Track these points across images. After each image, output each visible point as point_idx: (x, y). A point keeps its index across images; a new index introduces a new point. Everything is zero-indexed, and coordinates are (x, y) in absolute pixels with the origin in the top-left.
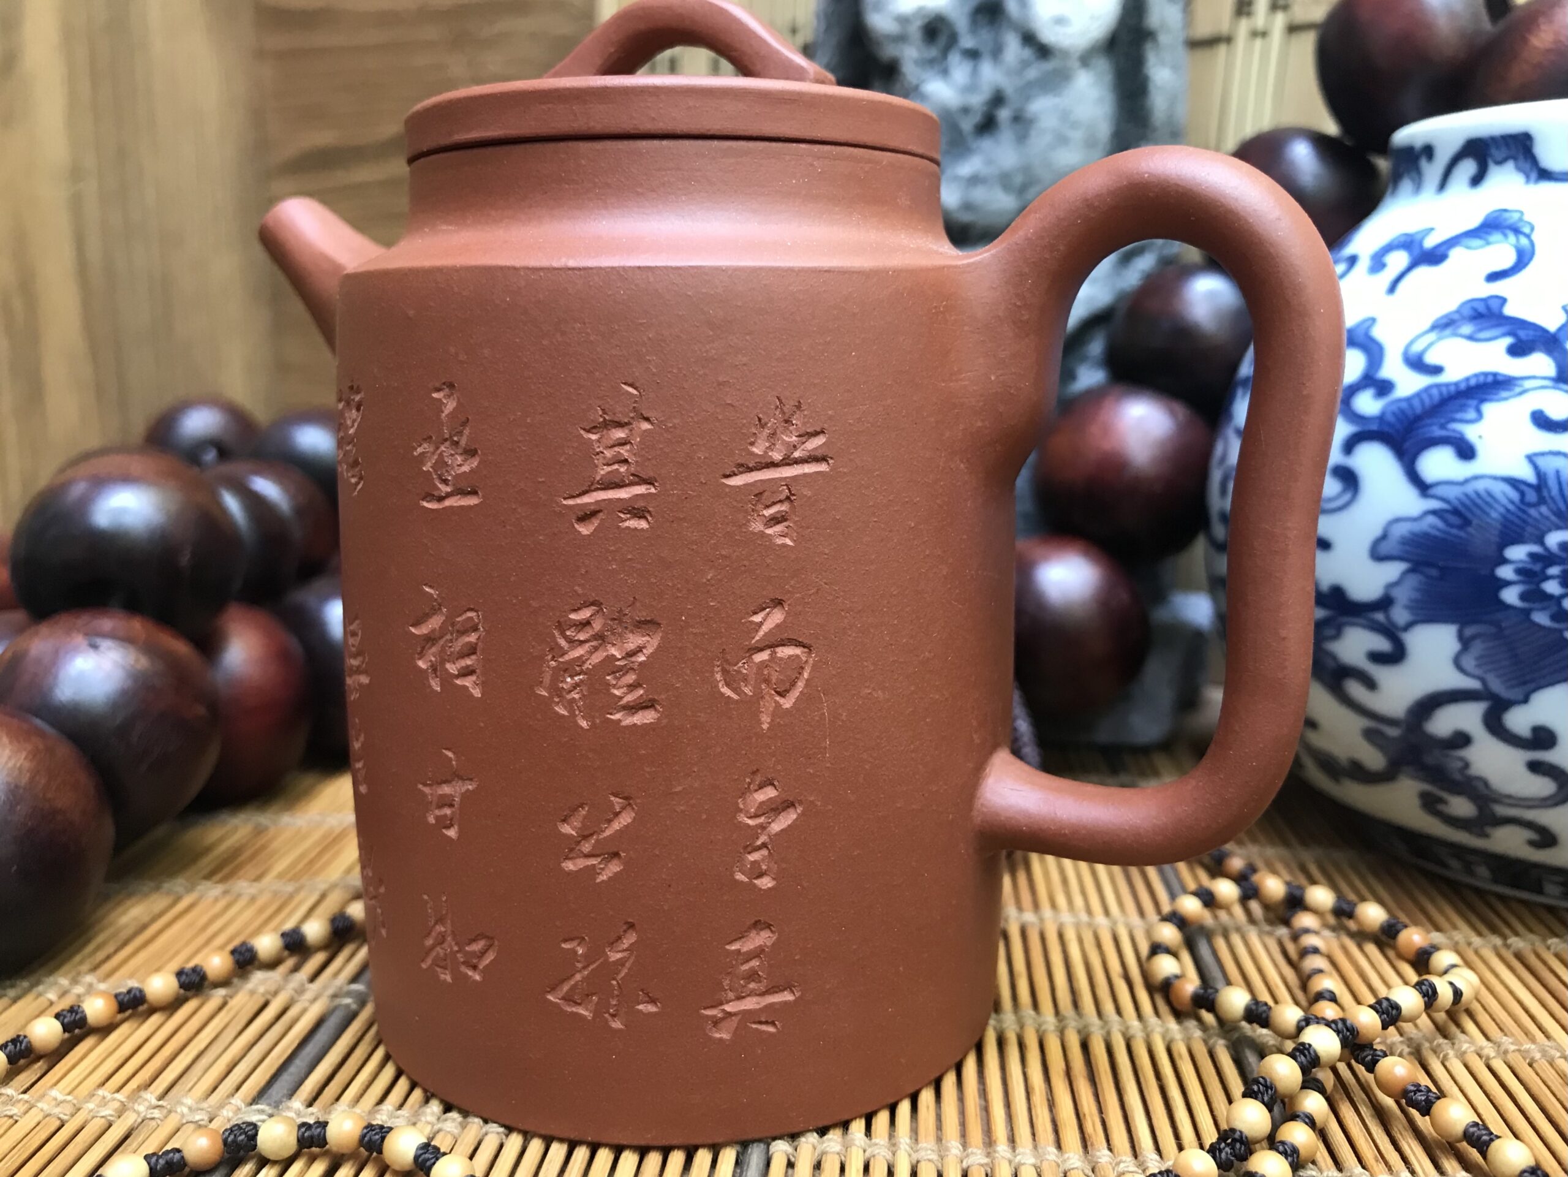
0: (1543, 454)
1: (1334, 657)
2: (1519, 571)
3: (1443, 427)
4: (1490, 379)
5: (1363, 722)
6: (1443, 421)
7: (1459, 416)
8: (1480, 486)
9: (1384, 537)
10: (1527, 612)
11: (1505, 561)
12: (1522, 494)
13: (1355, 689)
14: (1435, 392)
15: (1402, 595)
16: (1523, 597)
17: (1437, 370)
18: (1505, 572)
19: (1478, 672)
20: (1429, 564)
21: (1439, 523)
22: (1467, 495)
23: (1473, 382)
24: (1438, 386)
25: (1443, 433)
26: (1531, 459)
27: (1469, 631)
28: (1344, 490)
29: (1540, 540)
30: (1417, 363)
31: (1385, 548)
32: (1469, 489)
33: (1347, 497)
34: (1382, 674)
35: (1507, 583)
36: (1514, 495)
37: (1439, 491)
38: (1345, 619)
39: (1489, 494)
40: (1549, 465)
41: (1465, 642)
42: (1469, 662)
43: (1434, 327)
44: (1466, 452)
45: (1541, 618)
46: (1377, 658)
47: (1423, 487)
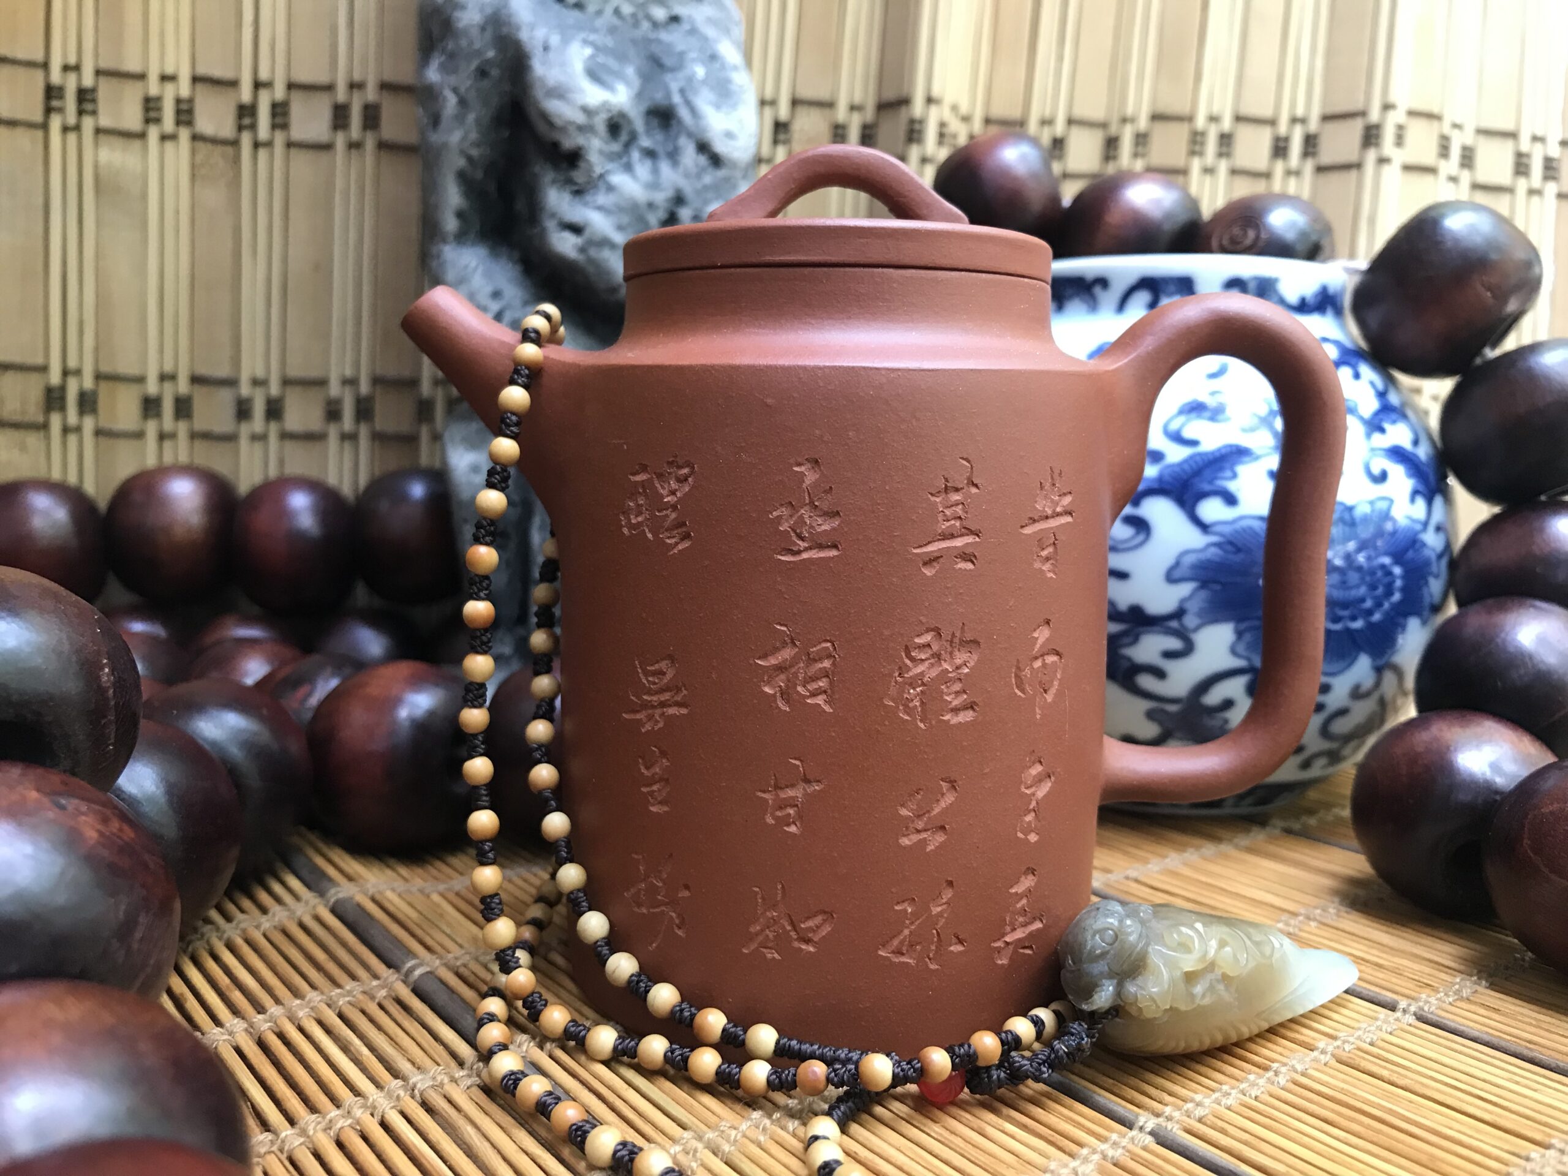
1: (1129, 659)
3: (1211, 482)
4: (1234, 449)
5: (1146, 705)
6: (1210, 478)
7: (1220, 475)
8: (1244, 524)
9: (1177, 564)
13: (1146, 682)
14: (1198, 458)
15: (1193, 607)
17: (1193, 443)
19: (1246, 653)
20: (1216, 582)
21: (1220, 552)
22: (1236, 531)
23: (1223, 451)
24: (1200, 454)
27: (1243, 626)
28: (1138, 533)
30: (1177, 438)
31: (1177, 574)
32: (1237, 526)
33: (1141, 537)
34: (1172, 667)
37: (1218, 529)
38: (1141, 629)
39: (1249, 529)
41: (1239, 634)
42: (1241, 648)
43: (1181, 412)
44: (1231, 500)
46: (1169, 655)
47: (1204, 527)
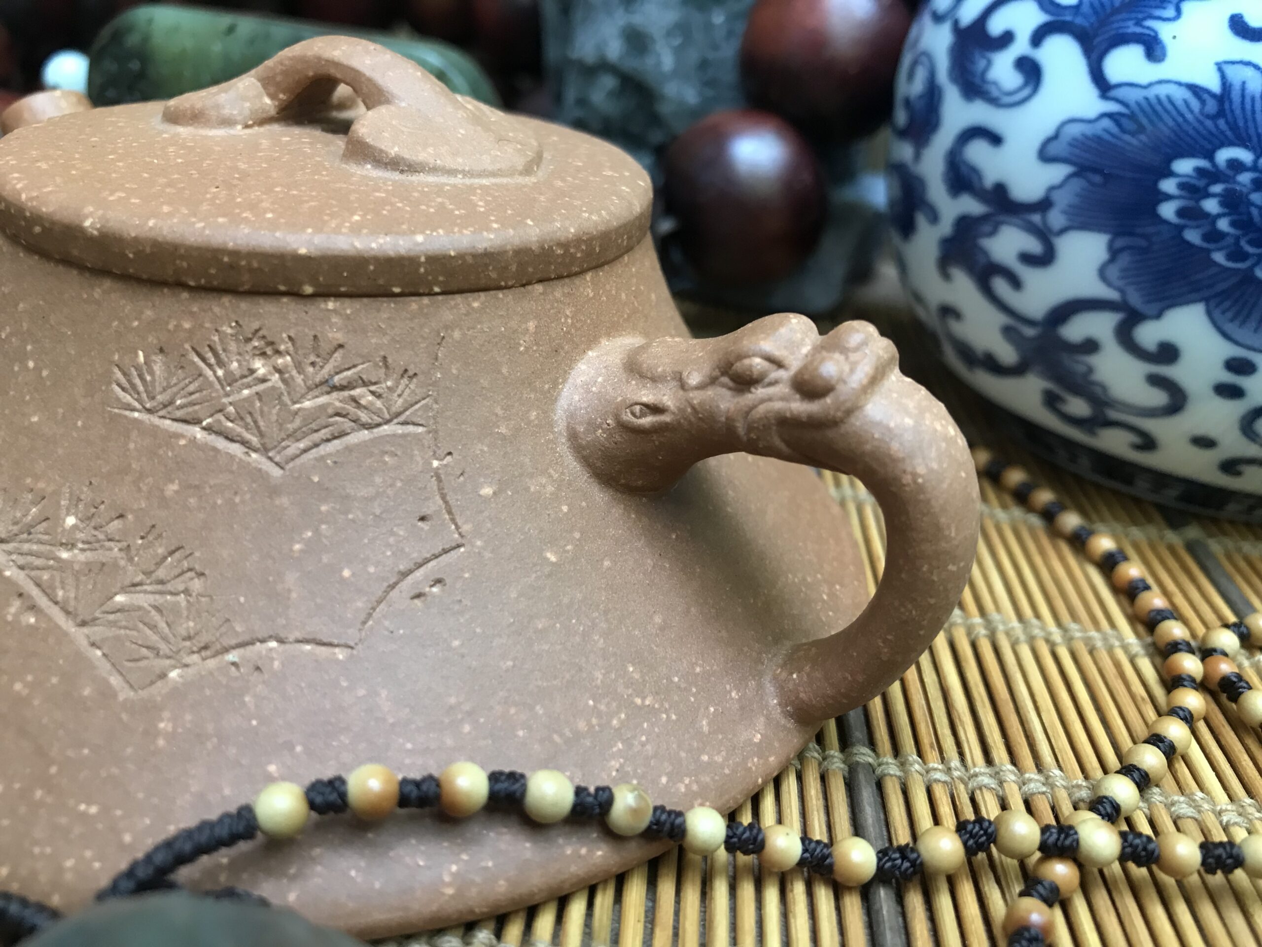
0: (1233, 63)
1: (985, 253)
2: (1182, 186)
3: (1138, 23)
5: (1002, 319)
6: (1140, 16)
7: (1158, 12)
8: (1163, 91)
9: (1056, 136)
10: (1180, 229)
11: (1170, 174)
12: (1203, 103)
13: (1000, 286)
15: (1062, 199)
16: (1181, 213)
18: (1168, 186)
19: (1120, 283)
20: (1095, 170)
21: (1115, 129)
22: (1147, 99)
25: (1138, 30)
26: (1220, 67)
27: (1120, 243)
28: (1026, 84)
29: (1209, 156)
31: (1053, 149)
32: (1151, 93)
33: (1027, 92)
34: (1029, 275)
35: (1168, 197)
36: (1195, 104)
37: (1121, 93)
38: (1002, 218)
39: (1169, 99)
40: (1236, 75)
41: (1114, 253)
42: (1113, 272)
44: (1156, 53)
45: (1193, 236)
46: (1026, 259)
47: (1105, 88)
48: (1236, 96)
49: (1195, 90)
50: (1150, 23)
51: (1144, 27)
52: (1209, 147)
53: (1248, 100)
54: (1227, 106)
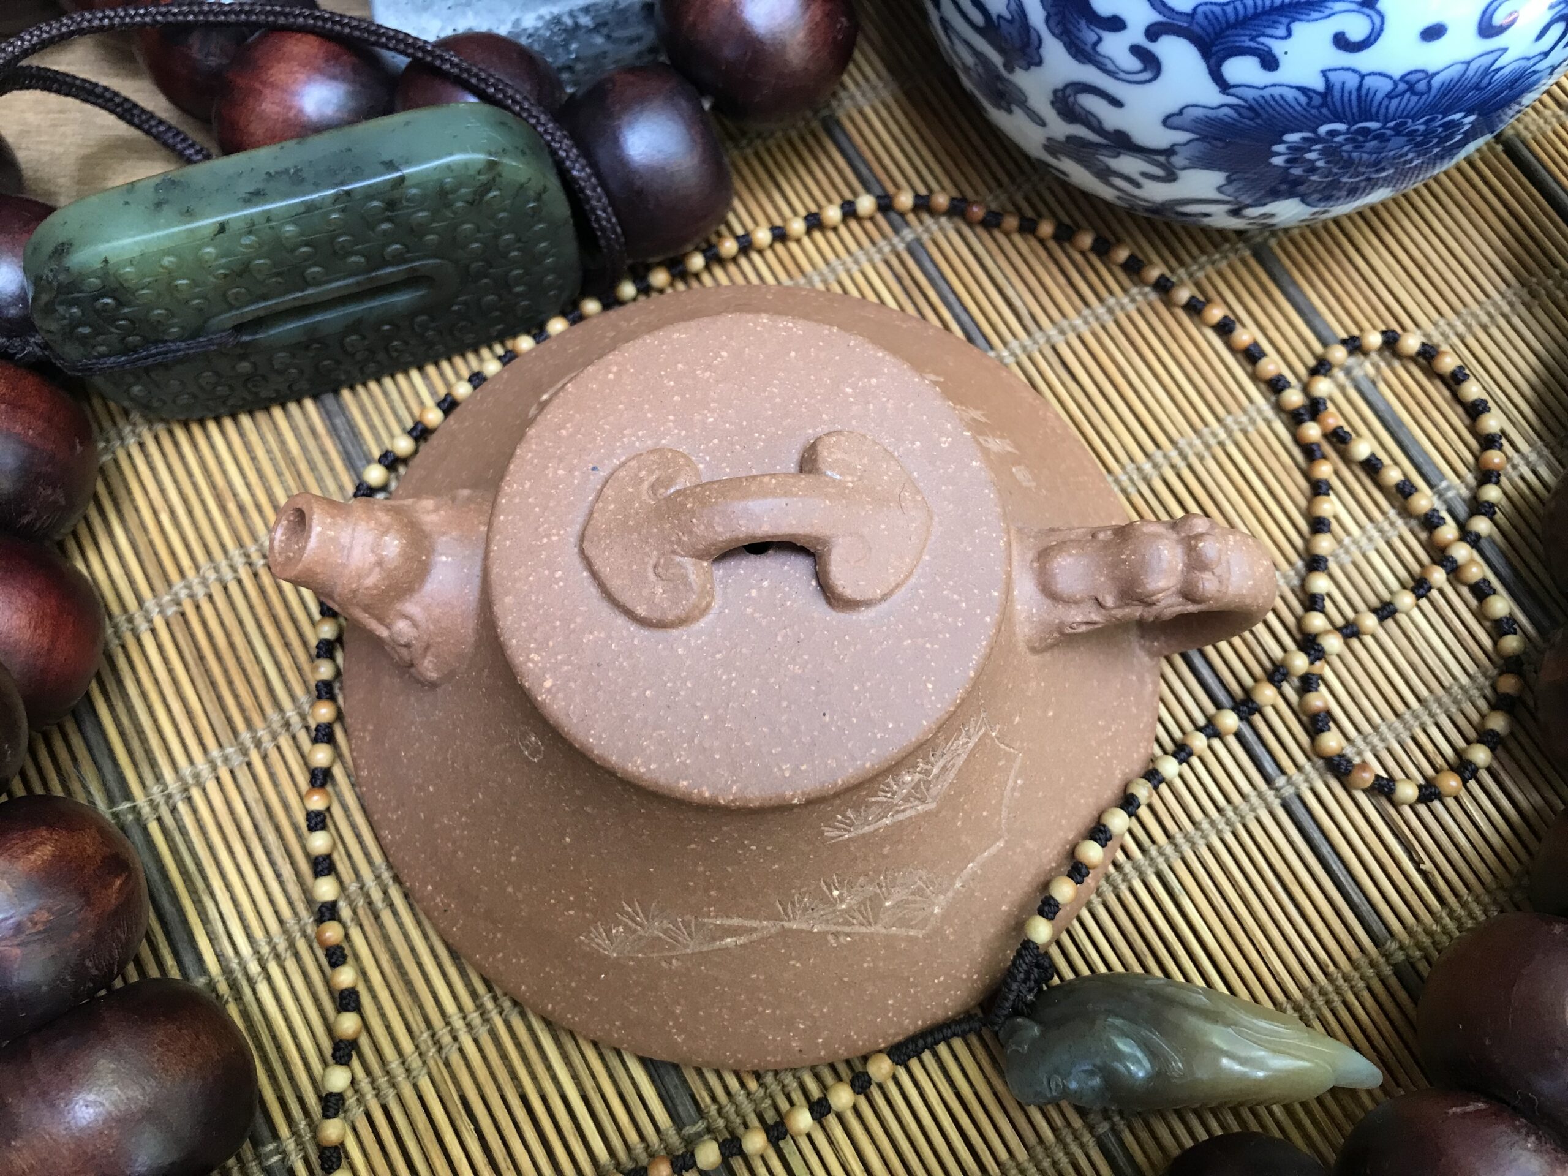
0: (1335, 70)
1: (1107, 165)
2: (1290, 148)
3: (1253, 39)
9: (1181, 112)
10: (1288, 168)
11: (1281, 142)
12: (1310, 98)
13: (1120, 183)
15: (1186, 151)
16: (1287, 161)
18: (1279, 148)
20: (1216, 139)
25: (1253, 45)
26: (1324, 73)
27: (1236, 176)
28: (1146, 70)
29: (1314, 130)
33: (1147, 75)
34: (1148, 183)
35: (1279, 154)
36: (1303, 100)
37: (1239, 91)
38: (1124, 151)
40: (1337, 77)
41: (1230, 181)
42: (1228, 189)
44: (1270, 62)
45: (1296, 171)
46: (1148, 176)
47: (1224, 85)
48: (1337, 93)
49: (1303, 90)
50: (1262, 39)
51: (1258, 43)
52: (1313, 125)
53: (1346, 94)
54: (1329, 99)
